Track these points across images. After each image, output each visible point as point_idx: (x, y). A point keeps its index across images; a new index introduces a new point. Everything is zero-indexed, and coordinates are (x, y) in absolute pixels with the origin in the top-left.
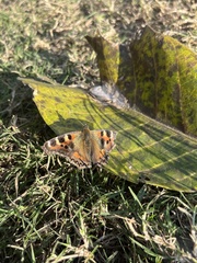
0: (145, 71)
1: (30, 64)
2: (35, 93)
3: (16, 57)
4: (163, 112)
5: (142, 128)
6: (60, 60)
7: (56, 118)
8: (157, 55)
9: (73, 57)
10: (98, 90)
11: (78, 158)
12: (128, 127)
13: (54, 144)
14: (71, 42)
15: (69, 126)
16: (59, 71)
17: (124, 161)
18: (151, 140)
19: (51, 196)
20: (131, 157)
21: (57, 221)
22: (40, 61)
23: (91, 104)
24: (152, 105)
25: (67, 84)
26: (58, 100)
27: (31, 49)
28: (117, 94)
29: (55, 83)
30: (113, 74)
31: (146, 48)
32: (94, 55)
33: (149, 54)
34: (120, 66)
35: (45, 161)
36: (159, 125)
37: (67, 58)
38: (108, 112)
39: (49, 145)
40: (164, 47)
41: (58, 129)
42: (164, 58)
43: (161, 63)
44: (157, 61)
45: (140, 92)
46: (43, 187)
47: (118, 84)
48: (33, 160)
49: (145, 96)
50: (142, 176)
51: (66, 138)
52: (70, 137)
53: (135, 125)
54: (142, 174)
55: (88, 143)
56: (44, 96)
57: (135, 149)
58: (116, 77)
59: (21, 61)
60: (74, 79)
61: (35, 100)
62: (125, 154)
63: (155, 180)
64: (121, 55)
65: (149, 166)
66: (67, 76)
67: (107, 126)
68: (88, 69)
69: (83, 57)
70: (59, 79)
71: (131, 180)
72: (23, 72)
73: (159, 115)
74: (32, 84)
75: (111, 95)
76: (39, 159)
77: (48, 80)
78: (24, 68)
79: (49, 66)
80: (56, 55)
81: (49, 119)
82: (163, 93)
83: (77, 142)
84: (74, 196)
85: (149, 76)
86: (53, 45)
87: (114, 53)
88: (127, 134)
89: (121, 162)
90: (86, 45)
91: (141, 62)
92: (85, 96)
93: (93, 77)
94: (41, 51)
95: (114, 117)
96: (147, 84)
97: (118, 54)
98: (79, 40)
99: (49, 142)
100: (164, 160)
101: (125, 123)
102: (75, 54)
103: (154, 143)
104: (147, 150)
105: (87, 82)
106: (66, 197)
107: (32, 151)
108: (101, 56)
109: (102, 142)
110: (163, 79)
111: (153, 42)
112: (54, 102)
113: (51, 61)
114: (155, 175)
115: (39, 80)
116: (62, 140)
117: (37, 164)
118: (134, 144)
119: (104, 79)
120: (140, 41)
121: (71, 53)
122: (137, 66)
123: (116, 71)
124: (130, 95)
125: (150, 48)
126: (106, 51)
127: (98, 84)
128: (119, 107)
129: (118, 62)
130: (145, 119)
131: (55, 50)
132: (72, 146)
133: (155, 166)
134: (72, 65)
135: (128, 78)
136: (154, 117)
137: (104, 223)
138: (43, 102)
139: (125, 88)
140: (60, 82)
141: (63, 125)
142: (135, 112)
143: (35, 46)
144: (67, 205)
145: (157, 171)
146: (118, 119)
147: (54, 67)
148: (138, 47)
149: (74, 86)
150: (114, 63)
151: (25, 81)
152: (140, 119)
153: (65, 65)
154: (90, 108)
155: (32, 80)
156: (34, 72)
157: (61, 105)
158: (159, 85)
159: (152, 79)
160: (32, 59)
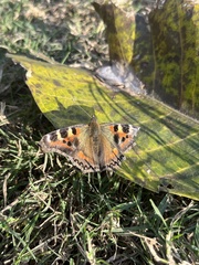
0: (168, 49)
1: (21, 36)
2: (28, 75)
3: (3, 28)
4: (190, 102)
5: (162, 121)
6: (58, 32)
7: (55, 107)
8: (184, 29)
9: (75, 29)
10: (107, 72)
12: (145, 120)
13: (54, 138)
14: (72, 10)
15: (72, 117)
16: (57, 46)
17: (141, 163)
18: (175, 137)
19: (48, 206)
20: (150, 158)
21: (56, 237)
22: (33, 33)
23: (99, 90)
24: (176, 92)
25: (68, 63)
26: (57, 83)
27: (22, 18)
28: (131, 77)
29: (52, 61)
30: (126, 51)
31: (170, 20)
32: (102, 27)
33: (174, 26)
34: (136, 42)
35: (41, 161)
36: (184, 118)
37: (67, 30)
38: (120, 100)
39: (48, 140)
40: (194, 18)
41: (58, 121)
42: (194, 33)
43: (189, 39)
44: (185, 36)
45: (161, 76)
46: (38, 194)
47: (133, 64)
48: (25, 158)
49: (167, 81)
50: (163, 182)
53: (154, 117)
54: (163, 180)
56: (40, 78)
57: (154, 147)
58: (130, 56)
59: (9, 33)
60: (76, 56)
61: (28, 83)
62: (142, 154)
63: (180, 188)
64: (137, 28)
65: (172, 170)
66: (67, 53)
67: (118, 118)
68: (93, 44)
69: (87, 29)
70: (58, 56)
71: (150, 188)
72: (13, 47)
73: (184, 105)
74: (24, 62)
75: (123, 78)
76: (32, 158)
77: (44, 57)
78: (14, 41)
79: (45, 40)
80: (54, 26)
82: (191, 77)
84: (77, 205)
85: (173, 55)
86: (50, 13)
87: (128, 25)
88: (144, 129)
89: (137, 165)
90: (92, 15)
91: (163, 38)
92: (91, 79)
93: (99, 55)
94: (35, 21)
95: (127, 106)
96: (171, 66)
97: (134, 26)
98: (83, 8)
99: (48, 136)
100: (191, 162)
101: (141, 114)
102: (78, 25)
103: (178, 140)
104: (169, 149)
105: (93, 60)
106: (67, 207)
107: (24, 148)
108: (111, 28)
109: (116, 138)
110: (191, 60)
111: (180, 11)
112: (52, 86)
113: (48, 34)
114: (180, 182)
115: (33, 57)
116: (64, 134)
117: (31, 164)
118: (152, 141)
119: (115, 57)
120: (163, 10)
121: (73, 24)
122: (158, 43)
123: (130, 47)
124: (147, 78)
125: (176, 19)
126: (119, 22)
127: (106, 64)
128: (133, 94)
129: (133, 37)
130: (166, 109)
131: (52, 19)
132: (77, 143)
133: (180, 170)
134: (74, 39)
135: (146, 58)
136: (177, 108)
137: (114, 240)
138: (38, 86)
139: (141, 69)
140: (59, 60)
141: (64, 116)
142: (153, 100)
143: (27, 14)
144: (68, 216)
145: (182, 177)
146: (132, 109)
147: (51, 41)
148: (160, 18)
149: (76, 65)
150: (128, 38)
151: (16, 59)
152: (160, 109)
153: (65, 39)
154: (95, 93)
155: (25, 58)
156: (26, 46)
157: (61, 90)
158: (185, 67)
159: (177, 59)
160: (23, 31)
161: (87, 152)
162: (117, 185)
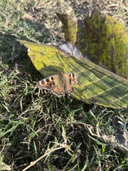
0: (93, 37)
1: (21, 29)
2: (29, 50)
3: (13, 24)
4: (103, 61)
5: (90, 70)
6: (39, 27)
7: (42, 66)
8: (101, 27)
9: (48, 26)
10: (64, 47)
11: (57, 91)
12: (83, 70)
13: (43, 83)
14: (45, 16)
15: (50, 70)
16: (39, 34)
17: (83, 91)
18: (97, 78)
19: (42, 111)
20: (86, 88)
21: (46, 126)
22: (27, 27)
23: (61, 56)
24: (96, 57)
25: (46, 42)
26: (42, 54)
27: (21, 19)
28: (76, 49)
29: (38, 42)
30: (73, 37)
31: (94, 23)
32: (60, 24)
33: (96, 26)
34: (78, 33)
35: (37, 90)
36: (100, 69)
37: (44, 26)
38: (71, 60)
39: (40, 84)
40: (106, 22)
41: (45, 73)
42: (105, 29)
43: (103, 32)
44: (101, 31)
45: (89, 49)
46: (37, 106)
47: (76, 43)
48: (29, 90)
49: (92, 51)
50: (93, 99)
51: (50, 79)
52: (52, 79)
53: (87, 69)
54: (93, 98)
55: (62, 81)
56: (34, 51)
57: (88, 83)
58: (75, 39)
59: (15, 27)
60: (49, 39)
61: (29, 54)
62: (82, 87)
63: (100, 102)
64: (78, 26)
65: (96, 93)
66: (44, 38)
67: (71, 69)
68: (56, 33)
69: (53, 25)
70: (40, 39)
71: (87, 102)
72: (18, 34)
73: (100, 63)
74: (26, 44)
75: (72, 50)
76: (32, 89)
78: (18, 32)
79: (33, 31)
80: (37, 23)
81: (38, 67)
82: (104, 50)
83: (56, 81)
84: (54, 110)
85: (95, 39)
86: (35, 17)
87: (74, 25)
88: (83, 74)
89: (81, 92)
90: (55, 18)
91: (90, 31)
92: (57, 51)
93: (60, 38)
94: (28, 21)
95: (75, 63)
96: (94, 45)
97: (77, 25)
98: (51, 15)
99: (40, 82)
100: (104, 90)
101: (81, 67)
102: (49, 23)
103: (98, 79)
104: (94, 84)
105: (57, 41)
106: (50, 111)
107: (28, 85)
108: (65, 26)
109: (70, 80)
110: (104, 42)
111: (99, 19)
112: (40, 55)
113: (34, 27)
114: (100, 99)
115: (28, 40)
116: (48, 81)
117: (32, 92)
118: (87, 80)
119: (68, 40)
120: (91, 17)
121: (47, 23)
122: (88, 33)
123: (75, 35)
124: (83, 50)
125: (97, 22)
126: (69, 23)
127: (64, 43)
128: (77, 58)
129: (77, 30)
130: (92, 65)
131: (36, 20)
132: (54, 84)
133: (100, 93)
134: (47, 30)
135: (82, 40)
136: (97, 64)
137: (72, 125)
138: (33, 56)
139: (80, 46)
140: (41, 41)
141: (46, 70)
142: (86, 61)
143: (23, 17)
144: (51, 115)
145: (101, 96)
146: (77, 65)
147: (36, 31)
148: (89, 21)
149: (50, 44)
150: (74, 31)
151: (22, 42)
152: (90, 65)
153: (43, 30)
154: (60, 58)
155: (25, 41)
156: (25, 34)
157: (44, 57)
158: (101, 45)
159: (97, 42)
160: (22, 26)
161: (59, 87)
162: (71, 100)
